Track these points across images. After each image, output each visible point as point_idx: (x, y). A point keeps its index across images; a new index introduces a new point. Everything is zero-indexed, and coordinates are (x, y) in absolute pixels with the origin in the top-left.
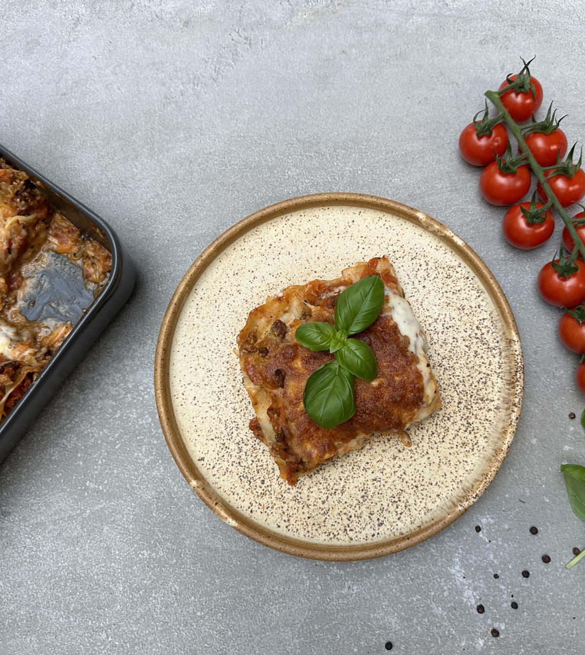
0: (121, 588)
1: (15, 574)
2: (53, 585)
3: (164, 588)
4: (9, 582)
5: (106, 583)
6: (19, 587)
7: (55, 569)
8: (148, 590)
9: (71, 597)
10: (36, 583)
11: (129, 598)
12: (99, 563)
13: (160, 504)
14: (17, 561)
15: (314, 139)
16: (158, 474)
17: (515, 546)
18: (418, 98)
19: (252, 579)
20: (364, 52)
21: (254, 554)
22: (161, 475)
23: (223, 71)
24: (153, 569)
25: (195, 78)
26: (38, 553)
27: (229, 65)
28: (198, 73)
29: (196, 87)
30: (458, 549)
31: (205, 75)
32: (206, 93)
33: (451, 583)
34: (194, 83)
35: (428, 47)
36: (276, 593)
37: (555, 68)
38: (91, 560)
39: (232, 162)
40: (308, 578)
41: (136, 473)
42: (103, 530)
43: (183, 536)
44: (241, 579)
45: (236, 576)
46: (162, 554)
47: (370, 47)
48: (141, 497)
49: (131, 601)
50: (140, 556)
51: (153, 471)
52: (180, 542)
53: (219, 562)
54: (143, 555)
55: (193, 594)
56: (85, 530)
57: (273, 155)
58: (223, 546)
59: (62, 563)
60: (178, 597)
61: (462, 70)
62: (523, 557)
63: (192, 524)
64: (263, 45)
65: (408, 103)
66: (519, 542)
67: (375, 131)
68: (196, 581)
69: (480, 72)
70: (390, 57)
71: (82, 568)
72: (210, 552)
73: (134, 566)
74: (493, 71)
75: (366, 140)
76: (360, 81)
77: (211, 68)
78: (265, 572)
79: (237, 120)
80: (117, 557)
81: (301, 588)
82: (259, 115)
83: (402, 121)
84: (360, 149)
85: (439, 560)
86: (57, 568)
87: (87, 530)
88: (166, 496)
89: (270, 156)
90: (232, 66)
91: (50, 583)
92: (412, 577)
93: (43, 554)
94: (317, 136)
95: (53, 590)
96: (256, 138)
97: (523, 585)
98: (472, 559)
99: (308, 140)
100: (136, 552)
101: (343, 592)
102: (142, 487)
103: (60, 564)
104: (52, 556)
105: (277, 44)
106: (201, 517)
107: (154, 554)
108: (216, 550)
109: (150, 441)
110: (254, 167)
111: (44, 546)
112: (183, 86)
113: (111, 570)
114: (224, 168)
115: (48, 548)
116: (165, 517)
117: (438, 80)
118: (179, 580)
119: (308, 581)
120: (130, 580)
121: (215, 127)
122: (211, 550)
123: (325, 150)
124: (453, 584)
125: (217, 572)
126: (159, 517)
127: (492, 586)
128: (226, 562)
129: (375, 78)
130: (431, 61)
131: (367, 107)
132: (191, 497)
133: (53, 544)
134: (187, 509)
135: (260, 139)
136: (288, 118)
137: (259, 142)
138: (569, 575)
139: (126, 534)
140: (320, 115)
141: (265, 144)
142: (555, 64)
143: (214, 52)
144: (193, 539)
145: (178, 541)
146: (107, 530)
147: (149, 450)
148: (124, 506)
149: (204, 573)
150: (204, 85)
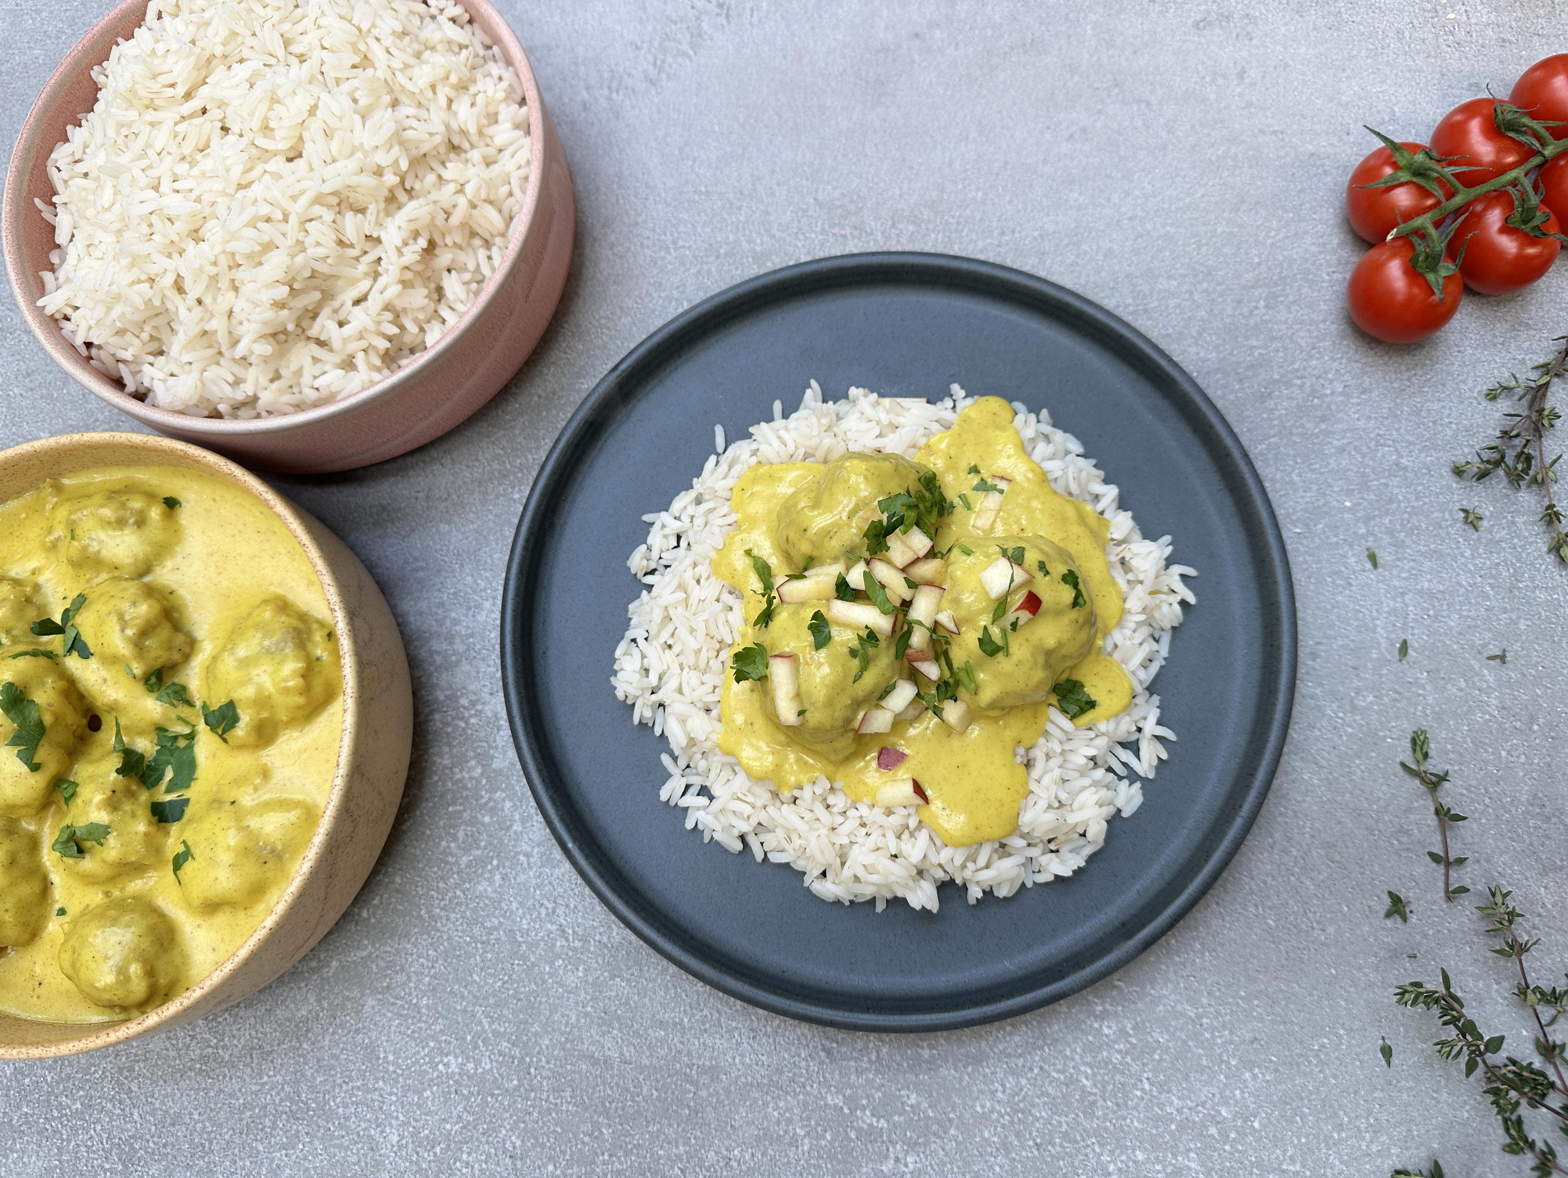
0: (395, 1139)
1: (166, 1096)
2: (248, 1125)
3: (487, 1143)
4: (153, 1113)
5: (363, 1125)
6: (173, 1125)
7: (254, 1088)
8: (453, 1145)
9: (284, 1152)
10: (210, 1119)
11: (411, 1162)
12: (350, 1078)
13: (489, 956)
14: (174, 1067)
15: (852, 201)
16: (489, 889)
17: (1268, 1078)
18: (1068, 127)
19: (684, 1130)
20: (959, 37)
21: (690, 1075)
22: (495, 891)
23: (670, 67)
24: (468, 1099)
25: (612, 78)
26: (220, 1051)
27: (685, 54)
28: (621, 69)
29: (614, 96)
30: (1141, 1081)
31: (634, 72)
32: (633, 107)
33: (1124, 1158)
34: (610, 89)
35: (1089, 32)
36: (735, 1164)
37: (1348, 78)
38: (333, 1072)
39: (681, 243)
40: (808, 1134)
41: (441, 885)
42: (363, 1006)
43: (536, 1028)
44: (658, 1130)
45: (648, 1122)
46: (488, 1067)
47: (971, 28)
48: (449, 938)
49: (414, 1168)
50: (441, 1067)
51: (479, 883)
52: (529, 1040)
53: (611, 1088)
54: (447, 1065)
55: (550, 1159)
56: (326, 1005)
57: (766, 231)
58: (622, 1054)
59: (270, 1077)
60: (519, 1164)
61: (1159, 78)
62: (1286, 1103)
63: (557, 1002)
64: (755, 19)
65: (1048, 137)
66: (1276, 1070)
67: (978, 189)
68: (559, 1130)
69: (1196, 83)
70: (1012, 48)
71: (312, 1088)
72: (593, 1065)
73: (425, 1090)
74: (1220, 81)
75: (959, 207)
76: (949, 93)
77: (646, 60)
78: (711, 1115)
79: (694, 160)
80: (391, 1068)
81: (792, 1155)
82: (740, 151)
83: (1035, 172)
84: (947, 223)
85: (1099, 1104)
86: (258, 1088)
87: (330, 1004)
88: (504, 938)
89: (759, 234)
90: (689, 57)
91: (241, 1120)
92: (1038, 1141)
93: (231, 1055)
94: (859, 196)
95: (247, 1135)
96: (731, 196)
97: (1284, 1167)
98: (1171, 1103)
99: (838, 203)
100: (432, 1059)
101: (884, 1168)
102: (452, 916)
103: (266, 1078)
104: (248, 1060)
105: (783, 17)
106: (577, 987)
107: (471, 1066)
108: (607, 1063)
109: (475, 817)
110: (726, 254)
111: (234, 1037)
112: (589, 93)
113: (376, 1096)
114: (662, 254)
115: (242, 1041)
116: (500, 984)
117: (1109, 96)
118: (522, 1125)
119: (806, 1141)
120: (416, 1120)
121: (649, 173)
122: (595, 1063)
123: (873, 223)
124: (1129, 1158)
125: (606, 1113)
126: (486, 983)
127: (1217, 1167)
128: (627, 1090)
129: (980, 87)
130: (1095, 58)
131: (963, 143)
132: (558, 944)
133: (253, 1033)
134: (547, 968)
135: (739, 199)
136: (799, 159)
137: (738, 204)
138: (1389, 1149)
139: (414, 1017)
140: (866, 155)
141: (750, 208)
142: (1349, 71)
143: (655, 29)
144: (556, 1035)
145: (525, 1038)
146: (373, 1007)
147: (472, 836)
148: (412, 955)
149: (577, 1112)
150: (630, 91)
